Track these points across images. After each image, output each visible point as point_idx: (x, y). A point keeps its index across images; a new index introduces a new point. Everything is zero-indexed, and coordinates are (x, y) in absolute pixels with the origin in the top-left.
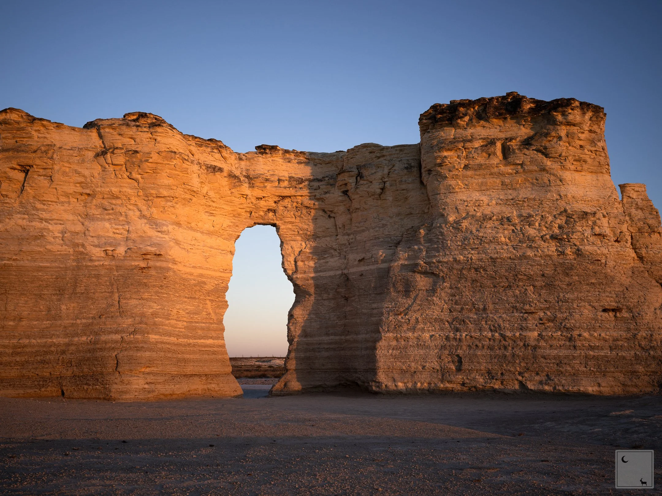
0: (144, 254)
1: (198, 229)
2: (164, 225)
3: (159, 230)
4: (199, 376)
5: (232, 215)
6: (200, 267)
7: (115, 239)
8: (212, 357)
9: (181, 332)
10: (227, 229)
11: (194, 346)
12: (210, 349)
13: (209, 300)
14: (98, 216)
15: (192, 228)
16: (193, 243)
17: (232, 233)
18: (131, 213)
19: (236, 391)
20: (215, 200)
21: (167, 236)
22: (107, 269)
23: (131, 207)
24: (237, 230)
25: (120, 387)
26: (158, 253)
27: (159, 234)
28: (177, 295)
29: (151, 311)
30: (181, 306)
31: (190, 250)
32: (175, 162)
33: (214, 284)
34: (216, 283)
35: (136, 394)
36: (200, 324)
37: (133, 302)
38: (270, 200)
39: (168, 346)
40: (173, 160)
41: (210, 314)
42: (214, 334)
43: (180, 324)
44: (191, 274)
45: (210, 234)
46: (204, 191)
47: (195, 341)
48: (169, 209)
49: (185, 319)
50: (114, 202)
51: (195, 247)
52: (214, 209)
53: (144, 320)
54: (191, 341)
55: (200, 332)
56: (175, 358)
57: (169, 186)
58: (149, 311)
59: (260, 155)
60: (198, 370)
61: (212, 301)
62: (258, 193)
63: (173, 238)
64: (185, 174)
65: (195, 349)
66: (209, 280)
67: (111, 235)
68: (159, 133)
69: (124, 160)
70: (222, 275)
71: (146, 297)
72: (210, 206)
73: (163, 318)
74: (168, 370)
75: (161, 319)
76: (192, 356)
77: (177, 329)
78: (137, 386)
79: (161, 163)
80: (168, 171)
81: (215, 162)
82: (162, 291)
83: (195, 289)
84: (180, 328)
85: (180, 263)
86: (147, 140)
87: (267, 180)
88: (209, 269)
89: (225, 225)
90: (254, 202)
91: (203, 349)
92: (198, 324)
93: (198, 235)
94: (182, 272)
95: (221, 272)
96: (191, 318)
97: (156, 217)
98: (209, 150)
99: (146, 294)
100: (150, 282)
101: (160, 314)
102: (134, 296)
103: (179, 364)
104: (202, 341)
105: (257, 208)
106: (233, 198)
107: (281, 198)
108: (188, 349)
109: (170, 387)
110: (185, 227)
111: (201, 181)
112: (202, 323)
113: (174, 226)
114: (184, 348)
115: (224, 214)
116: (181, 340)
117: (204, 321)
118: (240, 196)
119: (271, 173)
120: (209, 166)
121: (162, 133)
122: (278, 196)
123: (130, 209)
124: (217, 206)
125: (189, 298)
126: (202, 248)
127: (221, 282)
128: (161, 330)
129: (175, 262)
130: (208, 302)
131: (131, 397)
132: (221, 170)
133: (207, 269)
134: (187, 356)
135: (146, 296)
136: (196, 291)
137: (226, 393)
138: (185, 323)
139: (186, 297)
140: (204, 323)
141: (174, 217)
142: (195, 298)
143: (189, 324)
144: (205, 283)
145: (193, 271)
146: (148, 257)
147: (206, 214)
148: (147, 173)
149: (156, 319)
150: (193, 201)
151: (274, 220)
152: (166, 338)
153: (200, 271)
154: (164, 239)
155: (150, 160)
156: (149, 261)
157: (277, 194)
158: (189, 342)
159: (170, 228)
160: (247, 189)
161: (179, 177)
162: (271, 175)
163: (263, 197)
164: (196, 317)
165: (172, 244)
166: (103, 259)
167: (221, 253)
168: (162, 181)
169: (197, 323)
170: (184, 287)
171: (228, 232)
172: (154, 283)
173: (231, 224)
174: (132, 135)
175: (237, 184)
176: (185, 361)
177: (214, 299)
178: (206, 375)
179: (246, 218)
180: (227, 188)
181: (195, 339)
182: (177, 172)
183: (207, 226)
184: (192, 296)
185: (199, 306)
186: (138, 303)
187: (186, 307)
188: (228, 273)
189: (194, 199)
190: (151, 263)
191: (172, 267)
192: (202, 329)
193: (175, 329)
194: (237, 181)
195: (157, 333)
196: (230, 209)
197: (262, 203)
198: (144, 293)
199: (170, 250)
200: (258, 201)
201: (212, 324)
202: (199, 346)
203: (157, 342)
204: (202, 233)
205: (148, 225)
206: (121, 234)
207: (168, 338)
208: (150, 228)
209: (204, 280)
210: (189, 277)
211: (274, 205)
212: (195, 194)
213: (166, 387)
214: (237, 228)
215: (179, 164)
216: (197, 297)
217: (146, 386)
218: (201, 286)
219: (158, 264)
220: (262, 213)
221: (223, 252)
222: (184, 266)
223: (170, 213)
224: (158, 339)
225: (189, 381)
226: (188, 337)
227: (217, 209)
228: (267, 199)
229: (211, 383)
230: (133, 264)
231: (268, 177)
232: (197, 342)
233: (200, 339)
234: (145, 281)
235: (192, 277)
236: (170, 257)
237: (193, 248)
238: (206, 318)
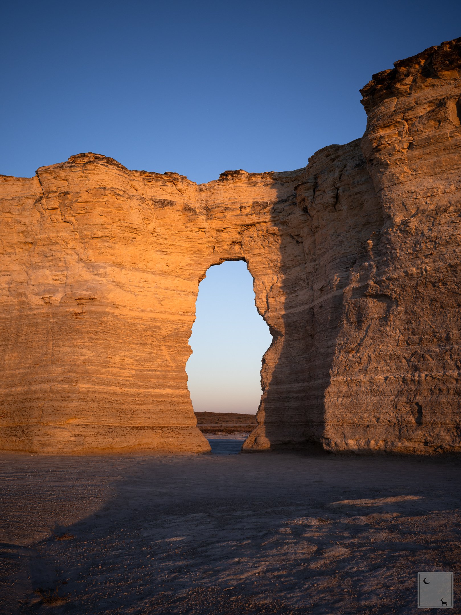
0: (79, 299)
1: (149, 270)
2: (101, 267)
3: (96, 272)
4: (153, 428)
5: (192, 252)
6: (151, 311)
7: (54, 285)
8: (170, 408)
9: (128, 381)
10: (187, 268)
11: (146, 395)
12: (167, 399)
13: (165, 345)
14: (40, 264)
15: (140, 269)
16: (141, 285)
17: (193, 271)
18: (69, 258)
19: (200, 446)
20: (167, 237)
21: (105, 278)
22: (45, 317)
23: (69, 252)
24: (200, 268)
25: (43, 439)
26: (92, 296)
27: (96, 278)
28: (121, 341)
29: (83, 358)
30: (127, 353)
31: (137, 293)
32: (106, 199)
33: (172, 328)
34: (174, 327)
35: (61, 446)
36: (154, 372)
37: (65, 350)
38: (232, 231)
39: (104, 396)
40: (103, 197)
41: (166, 361)
42: (173, 383)
43: (126, 372)
44: (140, 318)
45: (164, 274)
46: (151, 228)
47: (147, 391)
48: (106, 250)
49: (133, 367)
50: (53, 248)
51: (144, 289)
52: (167, 246)
53: (74, 368)
54: (141, 391)
55: (154, 381)
56: (115, 409)
57: (102, 225)
58: (80, 358)
59: (220, 183)
60: (148, 422)
61: (169, 347)
62: (217, 224)
63: (112, 280)
64: (119, 210)
65: (147, 399)
66: (164, 324)
67: (51, 282)
68: (90, 170)
69: (58, 204)
70: (182, 318)
71: (79, 344)
72: (161, 244)
73: (98, 366)
74: (103, 422)
75: (94, 367)
76: (142, 407)
77: (121, 378)
78: (62, 439)
79: (90, 202)
80: (99, 209)
81: (166, 196)
82: (97, 337)
83: (146, 334)
84: (125, 377)
85: (124, 306)
86: (79, 179)
87: (227, 209)
88: (165, 312)
89: (184, 264)
90: (214, 235)
91: (158, 399)
92: (150, 373)
93: (149, 276)
94: (128, 317)
95: (181, 315)
96: (142, 366)
97: (93, 260)
98: (160, 183)
99: (79, 341)
100: (84, 328)
101: (93, 361)
102: (67, 344)
103: (121, 415)
104: (157, 390)
105: (220, 242)
106: (189, 233)
107: (245, 227)
108: (137, 399)
109: (106, 440)
110: (131, 268)
111: (143, 217)
112: (156, 371)
113: (115, 268)
114: (131, 399)
115: (181, 252)
116: (125, 390)
117: (158, 369)
118: (197, 230)
119: (233, 200)
120: (158, 200)
121: (93, 169)
122: (240, 225)
123: (68, 254)
124: (172, 243)
125: (137, 344)
126: (153, 289)
127: (181, 326)
128: (94, 379)
129: (114, 305)
130: (163, 348)
131: (53, 450)
132: (171, 203)
133: (161, 312)
134: (134, 407)
135: (79, 342)
136: (147, 336)
137: (188, 448)
138: (133, 372)
139: (133, 344)
140: (158, 371)
141: (113, 258)
142: (146, 344)
143: (138, 372)
144: (159, 328)
145: (141, 314)
146: (83, 301)
147: (158, 253)
148: (79, 213)
149: (89, 367)
150: (137, 240)
151: (241, 254)
152: (101, 387)
153: (151, 315)
154: (101, 282)
155: (80, 200)
156: (84, 306)
157: (238, 223)
158: (139, 392)
159: (109, 270)
160: (204, 221)
161: (112, 214)
162: (232, 203)
163: (225, 228)
164: (148, 364)
165: (110, 286)
166: (41, 307)
167: (179, 294)
168: (94, 220)
169: (150, 371)
170: (130, 333)
171: (187, 271)
172: (88, 329)
173: (191, 262)
174: (65, 177)
175: (192, 217)
176: (133, 412)
177: (172, 345)
178: (162, 428)
179: (209, 255)
180: (180, 223)
181: (148, 389)
182: (110, 210)
183: (161, 266)
184: (142, 342)
185: (152, 353)
186: (69, 350)
187: (134, 354)
188: (190, 315)
189: (138, 238)
190: (86, 308)
191: (112, 311)
192: (157, 377)
193: (117, 378)
194: (192, 213)
195: (87, 382)
196: (188, 246)
197: (224, 235)
198: (76, 339)
199: (109, 294)
200: (219, 234)
201: (169, 371)
202: (152, 396)
203: (88, 391)
204: (154, 273)
205: (85, 269)
206: (60, 280)
207: (105, 388)
208: (87, 271)
209: (157, 324)
210: (137, 321)
211: (238, 236)
212: (138, 232)
213: (99, 440)
214: (200, 266)
215: (111, 200)
216: (148, 343)
217: (73, 439)
218: (153, 331)
219: (93, 309)
220: (226, 247)
221: (183, 293)
222: (130, 310)
223: (108, 254)
224: (90, 388)
225: (137, 434)
226: (138, 386)
227: (170, 247)
228: (228, 230)
229: (168, 437)
230: (68, 310)
231: (228, 206)
232: (149, 392)
233: (153, 388)
234: (78, 327)
235: (141, 322)
236: (108, 301)
237: (142, 290)
238: (162, 366)
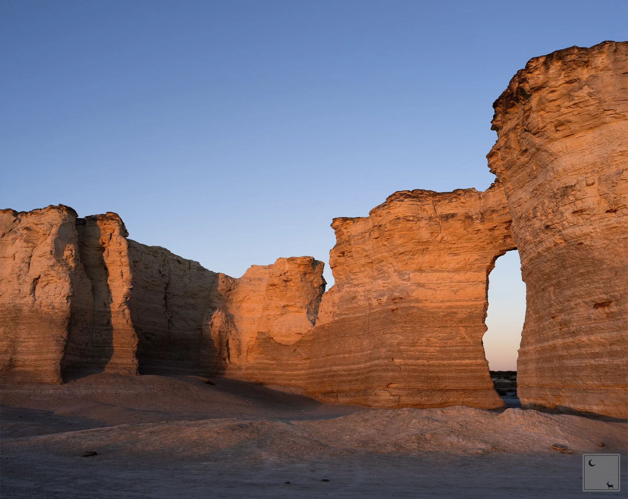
0: (394, 299)
1: (444, 270)
2: (406, 274)
3: (403, 279)
4: (457, 390)
5: (477, 250)
6: (448, 301)
7: (384, 291)
8: (468, 374)
9: (434, 355)
10: (475, 262)
11: (449, 366)
12: (467, 368)
13: (462, 326)
14: (377, 276)
15: (437, 270)
16: (439, 282)
17: (481, 265)
18: (389, 270)
19: (494, 404)
20: (454, 242)
21: (409, 282)
22: (379, 313)
23: (389, 266)
24: (486, 261)
25: (374, 398)
26: (401, 296)
27: (404, 282)
28: (426, 326)
29: (397, 341)
30: (432, 334)
31: (436, 289)
32: (400, 225)
33: (467, 312)
34: (468, 311)
35: (384, 403)
36: (455, 348)
37: (388, 336)
38: (501, 228)
39: (413, 367)
40: (398, 225)
41: (464, 338)
42: (471, 355)
43: (432, 349)
44: (440, 308)
45: (456, 271)
46: (439, 238)
47: (449, 362)
48: (409, 261)
49: (437, 345)
50: (382, 264)
51: (442, 285)
52: (456, 249)
53: (391, 348)
54: (445, 362)
55: (455, 354)
56: (423, 376)
57: (401, 244)
58: (395, 341)
59: (490, 190)
60: (451, 386)
61: (466, 327)
62: (489, 225)
63: (414, 282)
64: (411, 231)
65: (451, 368)
66: (460, 310)
67: (382, 288)
68: (391, 207)
69: (378, 234)
70: (475, 303)
71: (394, 331)
72: (450, 248)
73: (408, 346)
74: (412, 386)
75: (404, 347)
76: (447, 374)
77: (428, 354)
78: (385, 398)
79: (392, 230)
80: (398, 234)
81: (451, 210)
82: (406, 325)
83: (445, 319)
84: (431, 352)
85: (426, 300)
86: (387, 214)
87: (493, 211)
88: (460, 301)
89: (472, 259)
90: (489, 233)
91: (459, 368)
92: (451, 348)
93: (445, 274)
94: (430, 307)
95: (473, 301)
96: (445, 343)
97: (401, 269)
98: (447, 201)
99: (395, 329)
100: (397, 320)
101: (404, 343)
102: (389, 332)
103: (428, 381)
104: (457, 361)
105: (495, 238)
106: (470, 236)
107: (509, 223)
108: (442, 368)
109: (415, 399)
110: (429, 271)
111: (430, 232)
112: (456, 346)
113: (416, 273)
114: (437, 368)
115: (468, 251)
116: (431, 362)
117: (458, 345)
118: (476, 232)
119: (498, 203)
120: (444, 216)
121: (393, 206)
122: (505, 223)
123: (389, 268)
124: (459, 246)
125: (439, 327)
126: (448, 284)
127: (474, 309)
128: (405, 356)
129: (418, 301)
130: (461, 328)
131: (380, 405)
132: (453, 216)
133: (457, 301)
134: (441, 375)
135: (394, 330)
136: (447, 320)
137: (485, 405)
138: (438, 348)
139: (436, 327)
140: (459, 346)
141: (414, 266)
142: (446, 327)
143: (442, 348)
144: (456, 313)
145: (441, 305)
146: (396, 301)
147: (450, 255)
148: (389, 239)
149: (401, 347)
150: (430, 249)
151: (513, 244)
152: (410, 361)
153: (449, 304)
154: (406, 285)
155: (386, 229)
156: (398, 304)
157: (502, 221)
158: (443, 363)
159: (411, 275)
160: (479, 224)
161: (407, 235)
162: (498, 205)
163: (495, 227)
164: (450, 342)
165: (413, 287)
166: (377, 307)
167: (471, 285)
168: (396, 242)
169: (451, 346)
170: (433, 319)
171: (476, 265)
172: (400, 320)
173: (478, 257)
174: (380, 214)
175: (471, 223)
176: (439, 378)
177: (468, 325)
178: (464, 390)
179: (490, 249)
180: (462, 229)
181: (451, 360)
182: (405, 232)
183: (453, 265)
184: (443, 326)
185: (452, 333)
186: (389, 336)
187: (438, 335)
188: (481, 300)
189: (431, 248)
190: (398, 305)
191: (416, 305)
192: (458, 351)
193: (425, 354)
194: (470, 220)
195: (400, 358)
196: (473, 245)
197: (496, 233)
198: (393, 328)
199: (412, 293)
200: (492, 232)
201: (467, 346)
202: (454, 366)
203: (401, 365)
204: (449, 272)
205: (398, 277)
206: (386, 287)
207: (414, 361)
208: (399, 278)
209: (454, 310)
210: (437, 310)
211: (506, 231)
212: (428, 244)
213: (410, 399)
214: (485, 259)
215: (404, 225)
216: (448, 325)
217: (391, 398)
218: (451, 316)
219: (402, 305)
220: (501, 241)
221: (474, 283)
222: (431, 302)
223: (410, 264)
224: (402, 362)
225: (443, 395)
226: (442, 359)
227: (458, 249)
228: (497, 228)
229: (469, 397)
230: (389, 307)
231: (495, 208)
232: (452, 363)
233: (455, 360)
234: (394, 319)
235: (441, 310)
236: (412, 298)
237: (440, 286)
238: (461, 342)
